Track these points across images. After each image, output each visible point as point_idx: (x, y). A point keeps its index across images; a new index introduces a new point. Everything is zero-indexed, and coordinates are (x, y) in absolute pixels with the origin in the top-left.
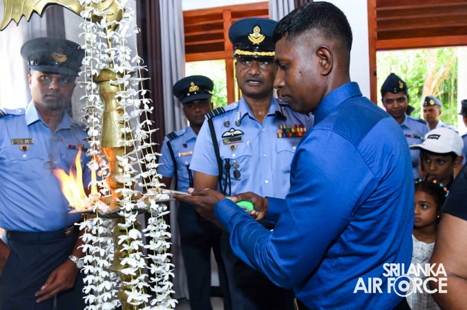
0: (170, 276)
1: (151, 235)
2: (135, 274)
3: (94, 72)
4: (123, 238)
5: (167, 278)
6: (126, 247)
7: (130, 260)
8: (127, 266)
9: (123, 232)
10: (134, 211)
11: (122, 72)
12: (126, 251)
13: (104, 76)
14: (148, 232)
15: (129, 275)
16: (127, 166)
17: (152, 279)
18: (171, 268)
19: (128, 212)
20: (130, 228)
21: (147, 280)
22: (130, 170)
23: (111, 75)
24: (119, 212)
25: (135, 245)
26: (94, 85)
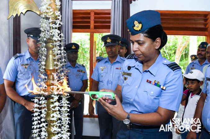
0: (68, 123)
1: (63, 105)
2: (56, 120)
3: (45, 39)
4: (52, 106)
5: (67, 123)
6: (53, 109)
7: (54, 114)
8: (53, 117)
9: (53, 103)
10: (57, 95)
11: (56, 40)
12: (53, 111)
13: (49, 41)
14: (62, 104)
15: (54, 120)
16: (56, 77)
17: (62, 123)
18: (69, 119)
19: (55, 95)
20: (55, 102)
21: (60, 123)
22: (57, 79)
23: (51, 41)
24: (52, 95)
25: (57, 108)
26: (44, 44)
